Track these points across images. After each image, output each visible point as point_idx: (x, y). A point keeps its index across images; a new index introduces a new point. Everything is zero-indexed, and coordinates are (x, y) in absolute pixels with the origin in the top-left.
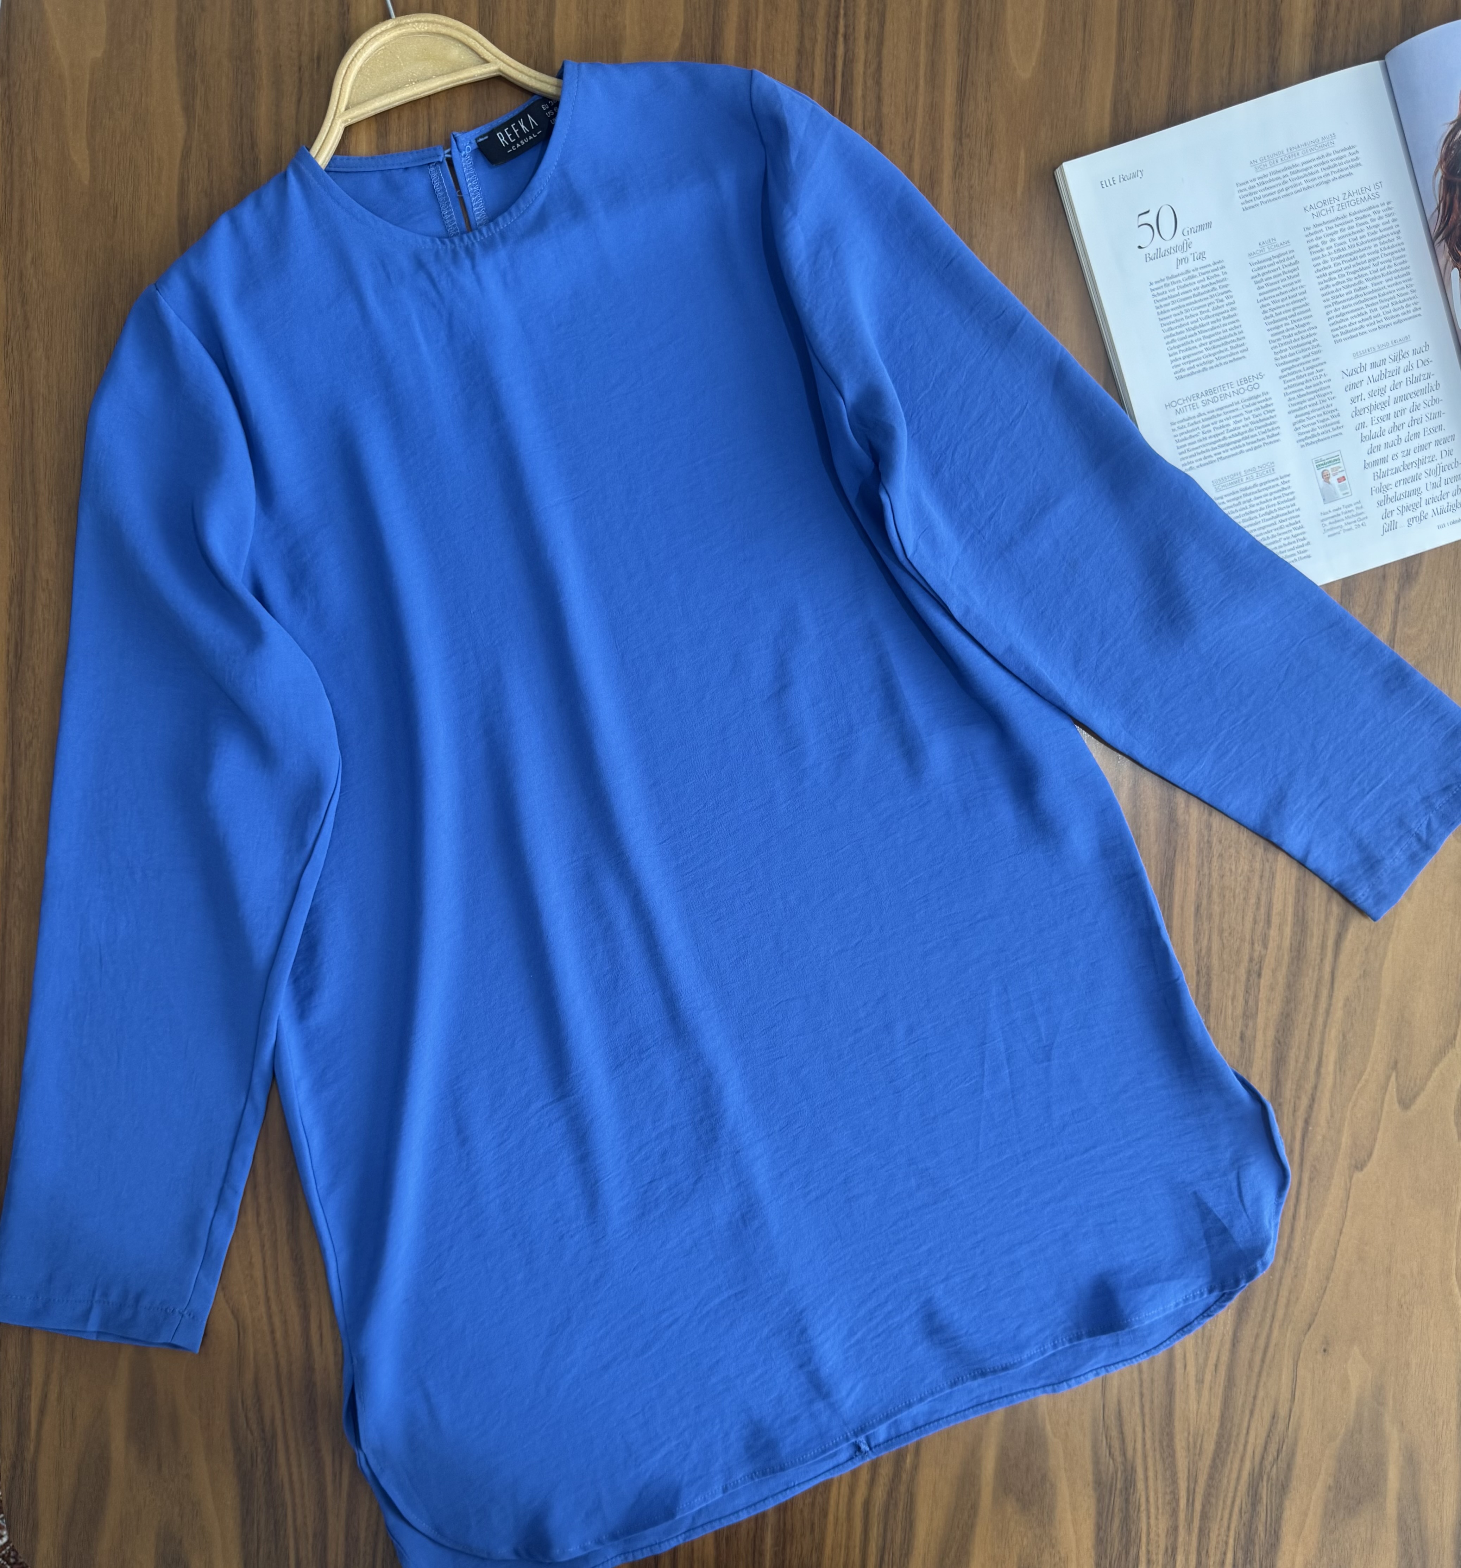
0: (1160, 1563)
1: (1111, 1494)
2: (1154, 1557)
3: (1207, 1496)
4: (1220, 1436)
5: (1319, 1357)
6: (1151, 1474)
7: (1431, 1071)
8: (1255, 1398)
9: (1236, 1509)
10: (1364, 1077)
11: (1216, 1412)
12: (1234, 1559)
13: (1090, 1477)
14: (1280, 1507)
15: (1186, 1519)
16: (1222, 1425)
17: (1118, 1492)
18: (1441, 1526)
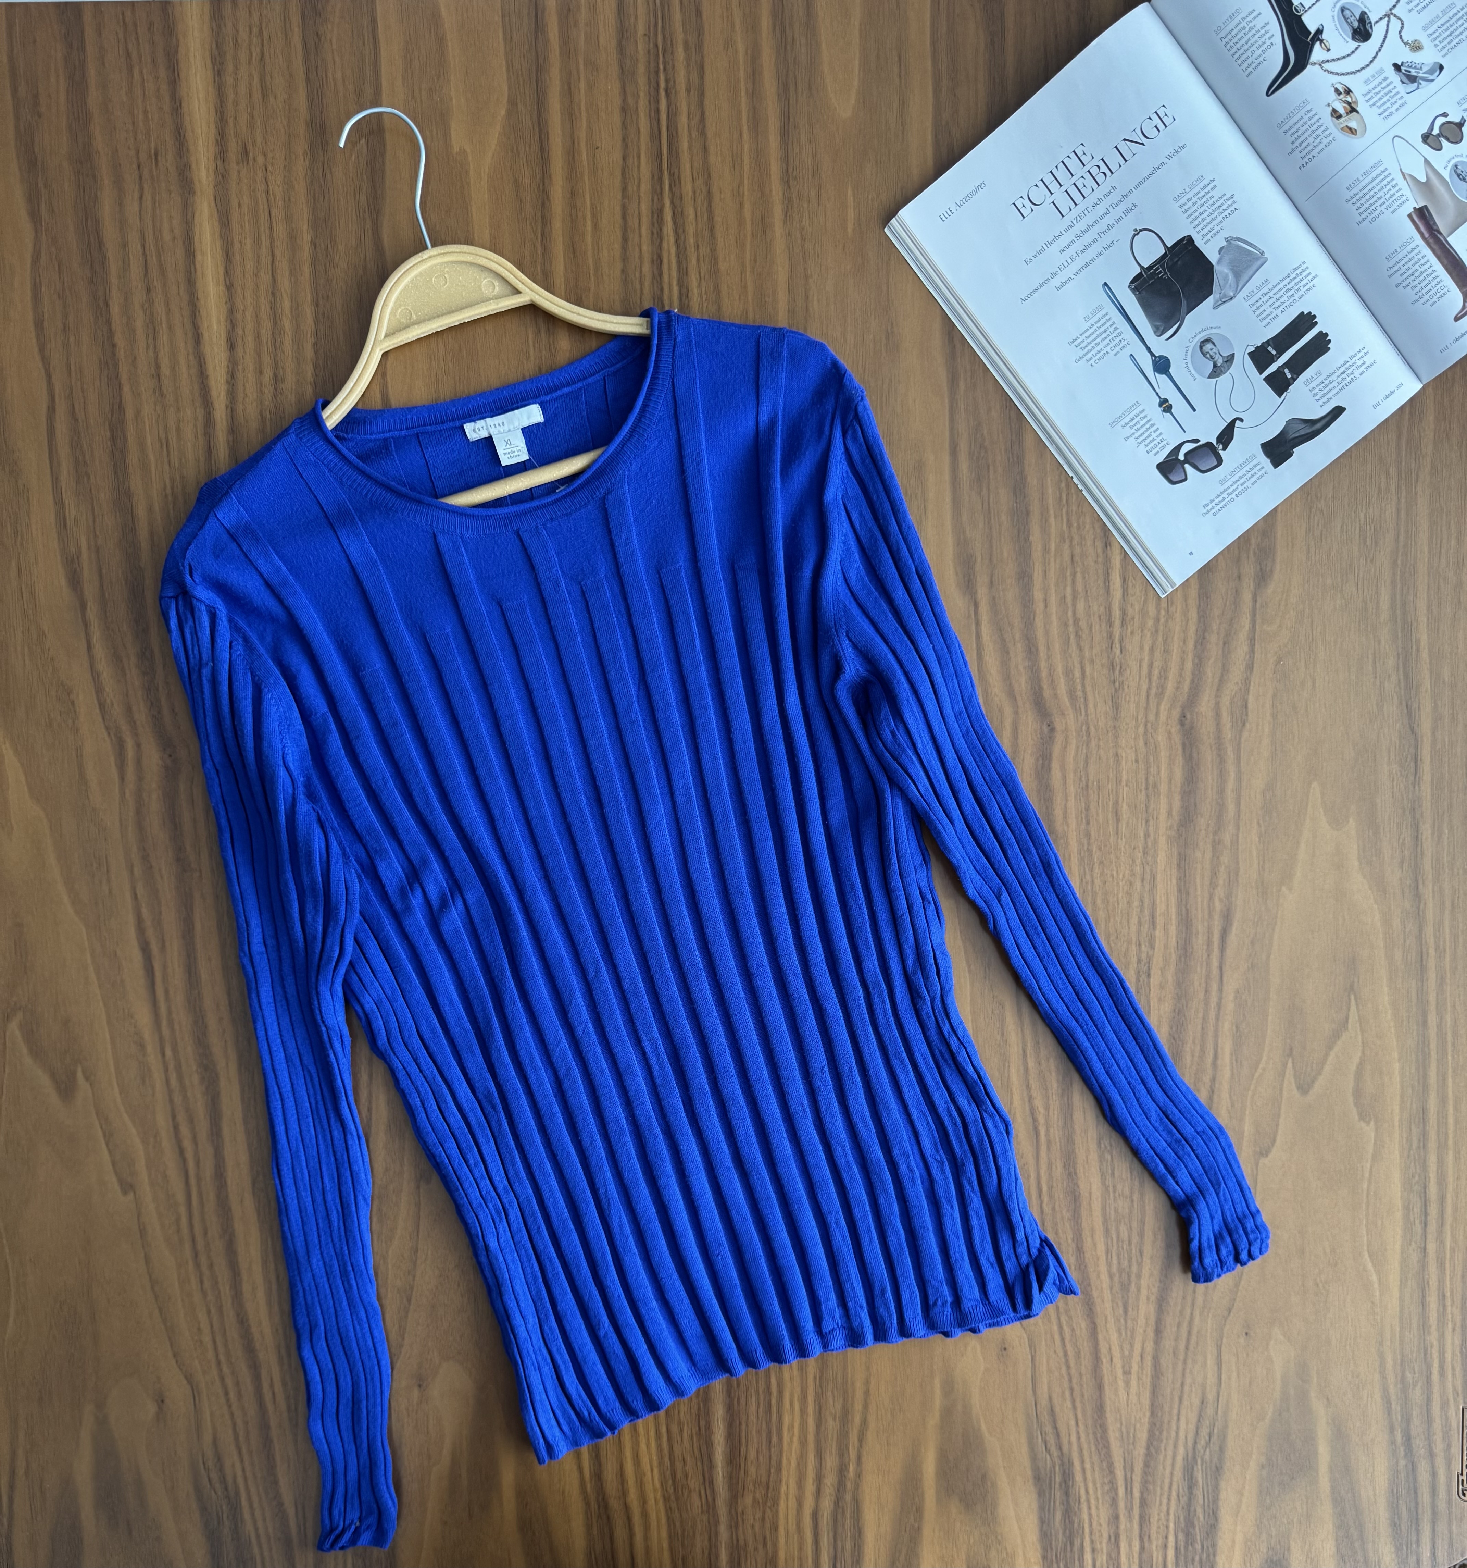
0: (1105, 1551)
1: (1051, 1488)
2: (1098, 1546)
3: (1145, 1483)
4: (1152, 1425)
5: (1242, 1340)
6: (1088, 1466)
7: (1327, 1055)
8: (1182, 1385)
9: (1174, 1494)
10: (1261, 1066)
11: (1146, 1401)
12: (1176, 1542)
13: (1029, 1473)
14: (1216, 1488)
15: (1126, 1507)
16: (1153, 1414)
17: (1057, 1486)
18: (1375, 1495)
